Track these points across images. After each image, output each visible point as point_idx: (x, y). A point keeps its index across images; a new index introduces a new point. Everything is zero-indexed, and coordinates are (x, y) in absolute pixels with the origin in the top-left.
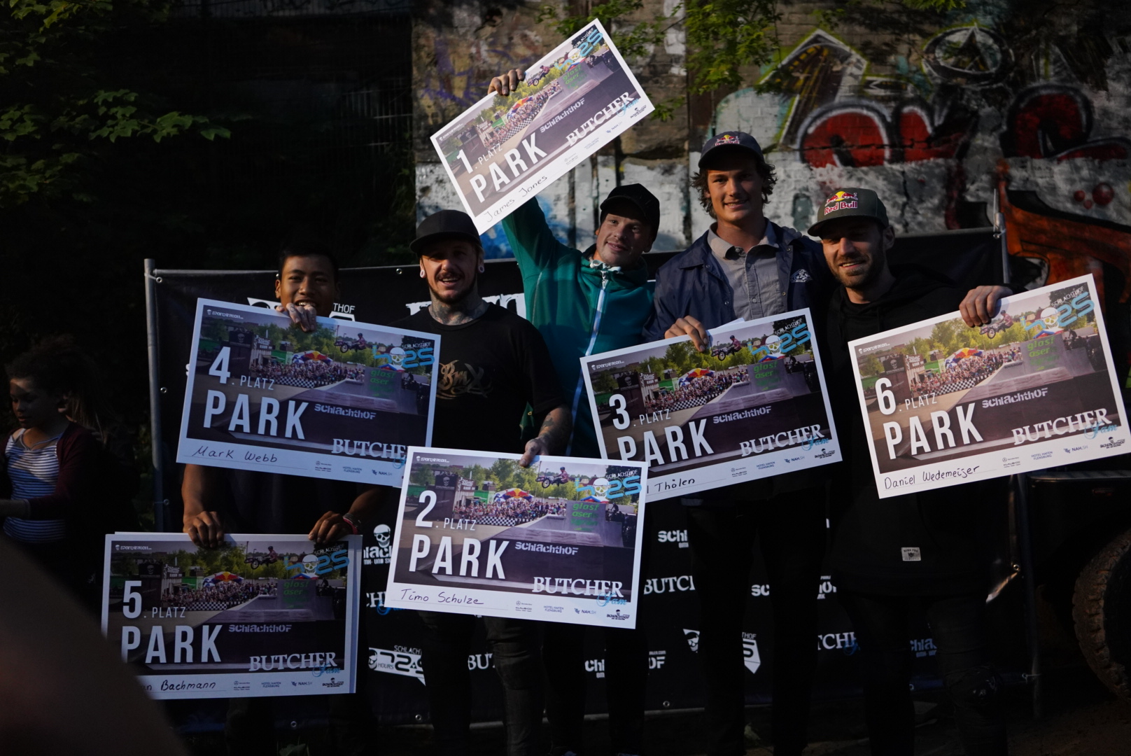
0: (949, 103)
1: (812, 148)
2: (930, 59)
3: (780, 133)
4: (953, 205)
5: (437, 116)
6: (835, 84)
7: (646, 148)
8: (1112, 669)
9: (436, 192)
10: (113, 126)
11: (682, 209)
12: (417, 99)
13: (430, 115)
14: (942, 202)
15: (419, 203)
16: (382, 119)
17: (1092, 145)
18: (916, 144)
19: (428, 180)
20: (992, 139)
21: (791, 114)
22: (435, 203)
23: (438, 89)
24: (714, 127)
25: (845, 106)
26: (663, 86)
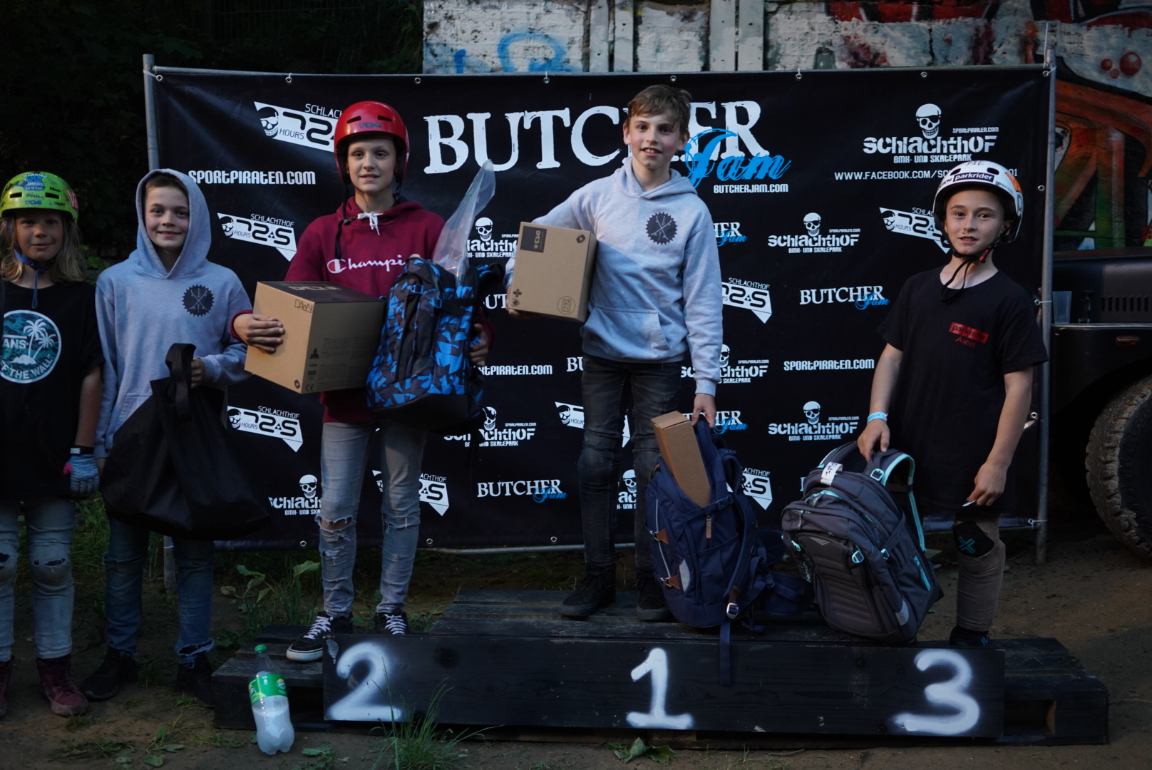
8: (1122, 516)
9: (445, 29)
11: (700, 59)
14: (967, 63)
15: (426, 40)
17: (1123, 12)
18: (945, 2)
19: (437, 15)
22: (443, 42)
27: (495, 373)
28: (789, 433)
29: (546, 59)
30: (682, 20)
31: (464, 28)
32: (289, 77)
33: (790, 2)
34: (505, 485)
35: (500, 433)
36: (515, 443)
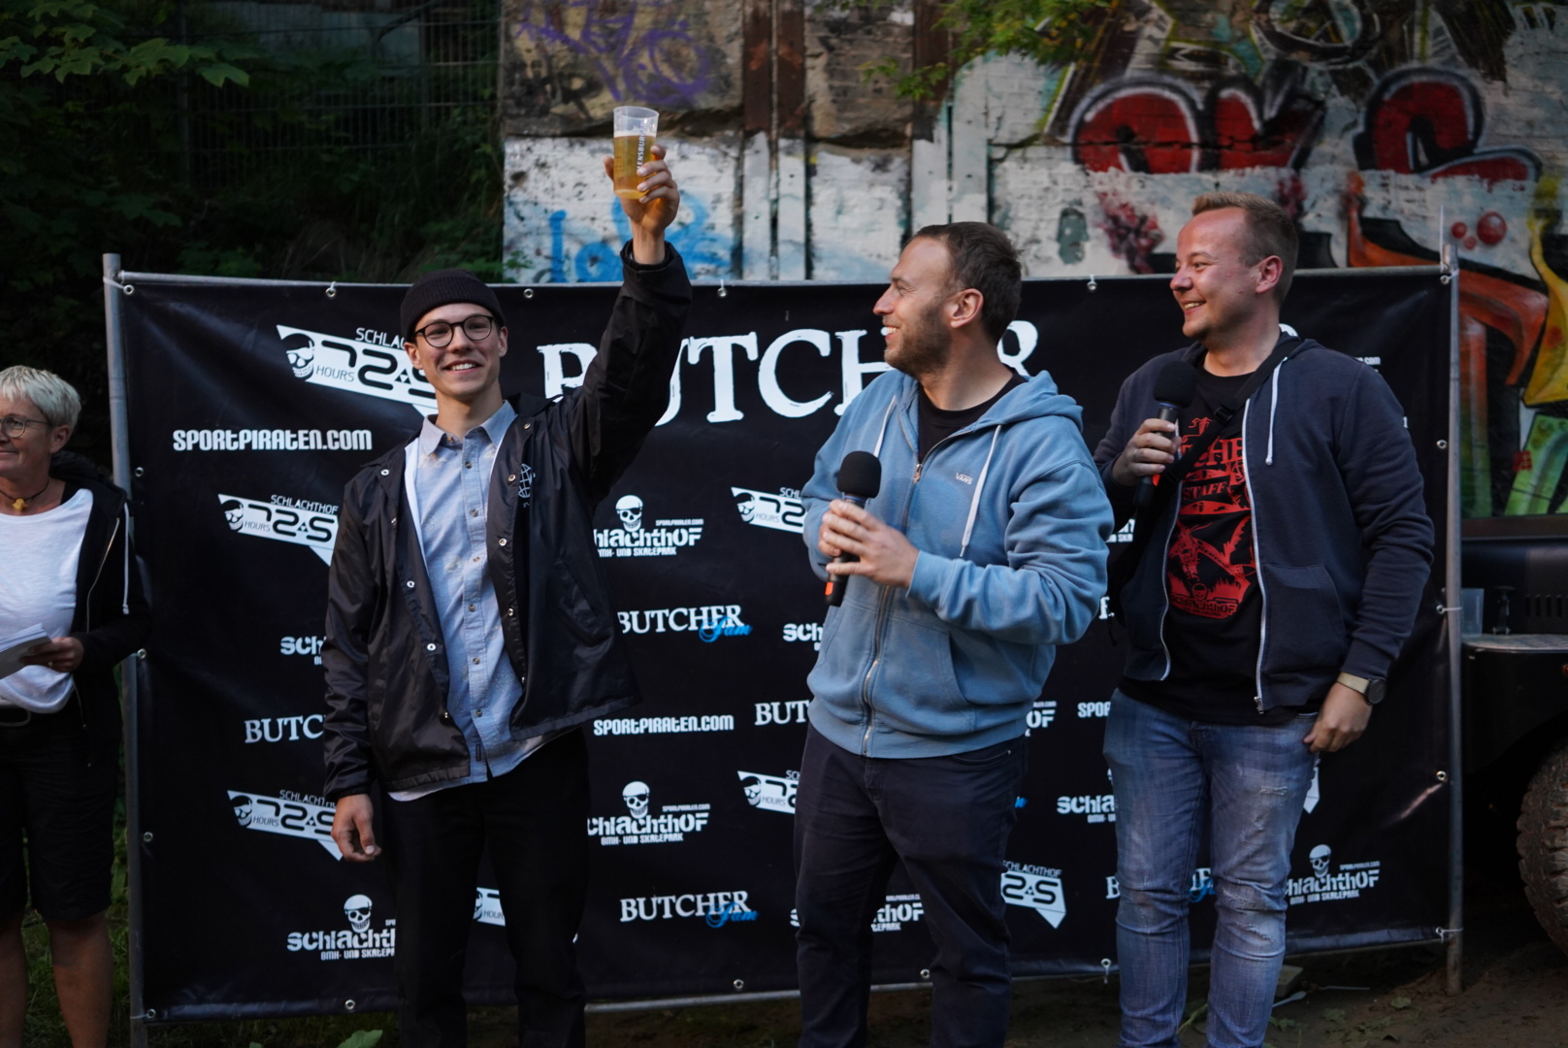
0: (1286, 87)
1: (1090, 143)
2: (1262, 22)
3: (1045, 118)
5: (540, 66)
6: (1126, 51)
7: (850, 130)
9: (536, 181)
10: (58, 57)
11: (900, 222)
12: (509, 38)
13: (529, 62)
15: (508, 197)
16: (448, 67)
17: (1481, 158)
18: (1236, 144)
19: (524, 162)
20: (1343, 143)
21: (1062, 92)
22: (532, 199)
23: (543, 25)
24: (950, 104)
25: (1139, 83)
26: (878, 38)
28: (1087, 811)
30: (874, 170)
31: (564, 180)
32: (331, 289)
33: (1024, 144)
34: (663, 902)
35: (655, 822)
36: (679, 837)
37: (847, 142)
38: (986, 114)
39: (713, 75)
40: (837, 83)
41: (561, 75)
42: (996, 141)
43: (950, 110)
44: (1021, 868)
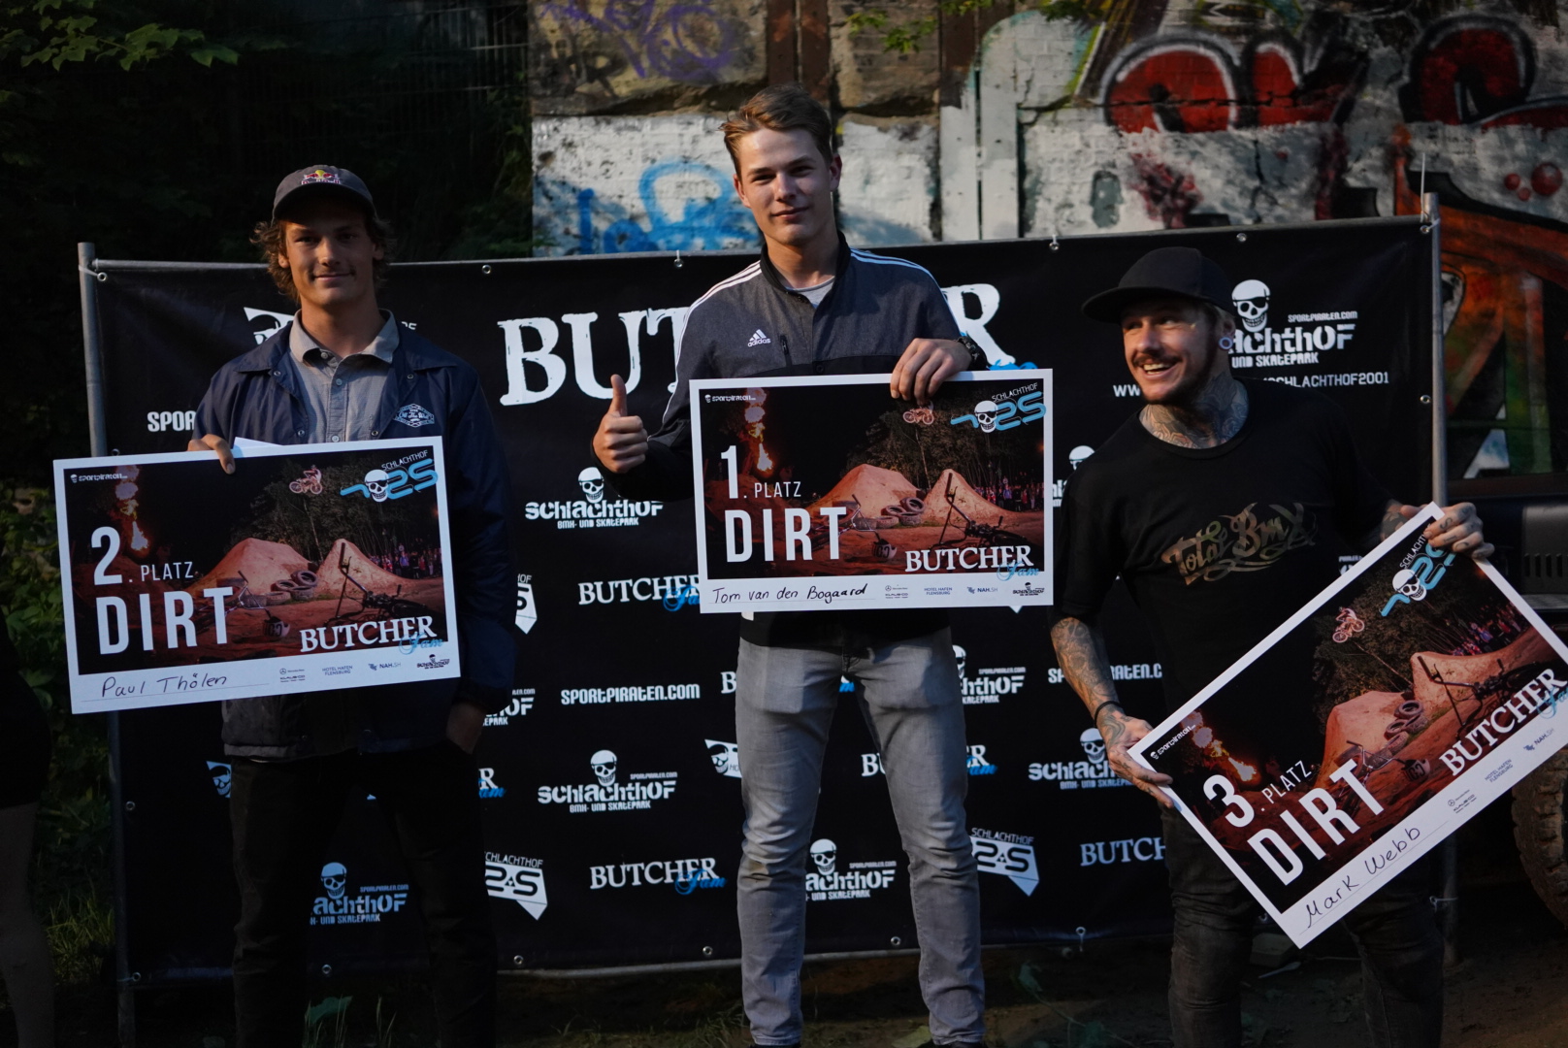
0: (1325, 40)
1: (1123, 104)
3: (1076, 80)
4: (1327, 192)
5: (565, 46)
6: (1158, 8)
7: (876, 100)
9: (563, 160)
10: (59, 46)
11: (929, 191)
12: (534, 19)
13: (554, 43)
14: (1312, 186)
15: (537, 177)
16: (484, 51)
17: (1532, 106)
18: (1276, 100)
19: (551, 142)
20: (1387, 95)
21: (1093, 51)
22: (561, 179)
23: (567, 5)
24: (977, 69)
25: (1172, 40)
26: (903, 5)
27: (613, 699)
28: (1060, 777)
29: (709, 199)
30: (901, 139)
31: (590, 159)
33: (1054, 107)
34: (632, 869)
35: (623, 789)
36: (646, 805)
37: (874, 111)
38: (1015, 77)
39: (737, 49)
40: (861, 52)
41: (585, 55)
42: (1025, 105)
43: (978, 75)
44: (993, 835)
